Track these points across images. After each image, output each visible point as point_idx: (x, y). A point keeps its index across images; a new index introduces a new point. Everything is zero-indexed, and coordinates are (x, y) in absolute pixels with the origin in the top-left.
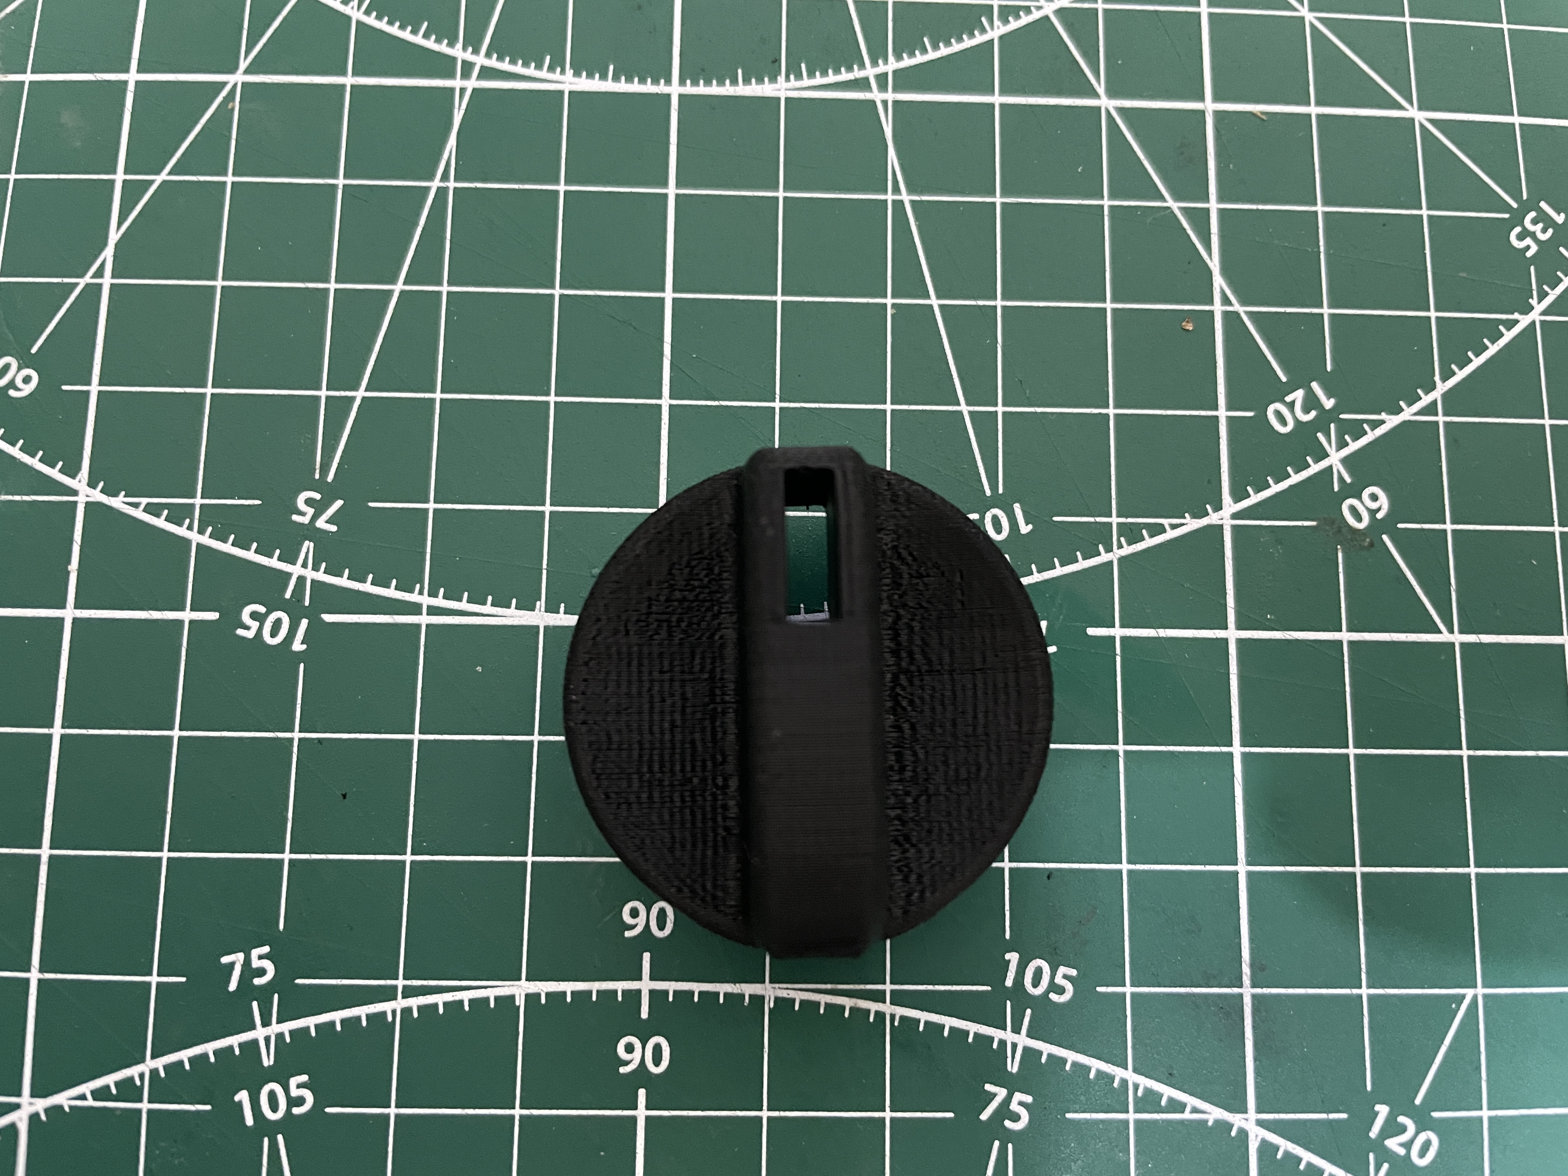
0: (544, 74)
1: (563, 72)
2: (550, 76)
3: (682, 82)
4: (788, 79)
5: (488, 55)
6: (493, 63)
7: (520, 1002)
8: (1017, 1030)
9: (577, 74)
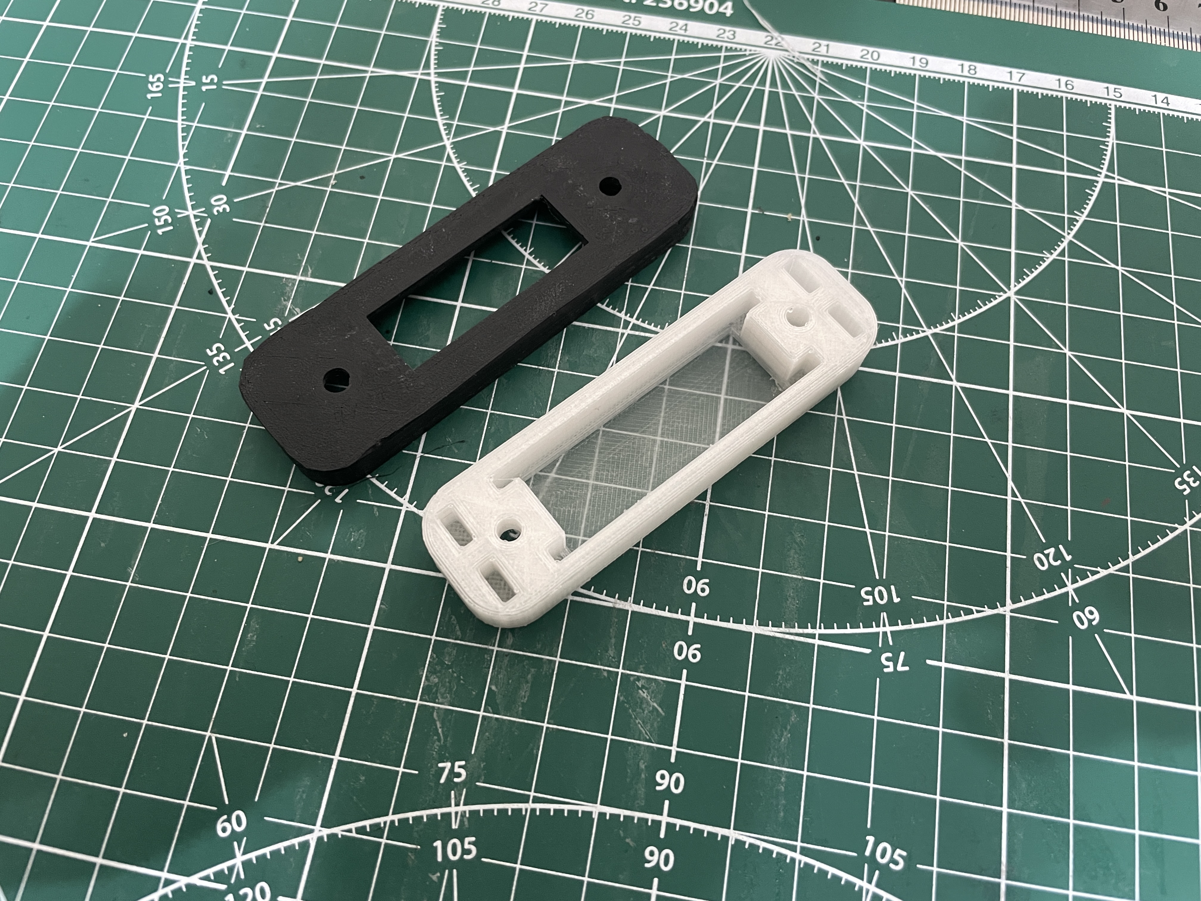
5: (637, 319)
6: (639, 323)
7: (595, 816)
8: (870, 881)
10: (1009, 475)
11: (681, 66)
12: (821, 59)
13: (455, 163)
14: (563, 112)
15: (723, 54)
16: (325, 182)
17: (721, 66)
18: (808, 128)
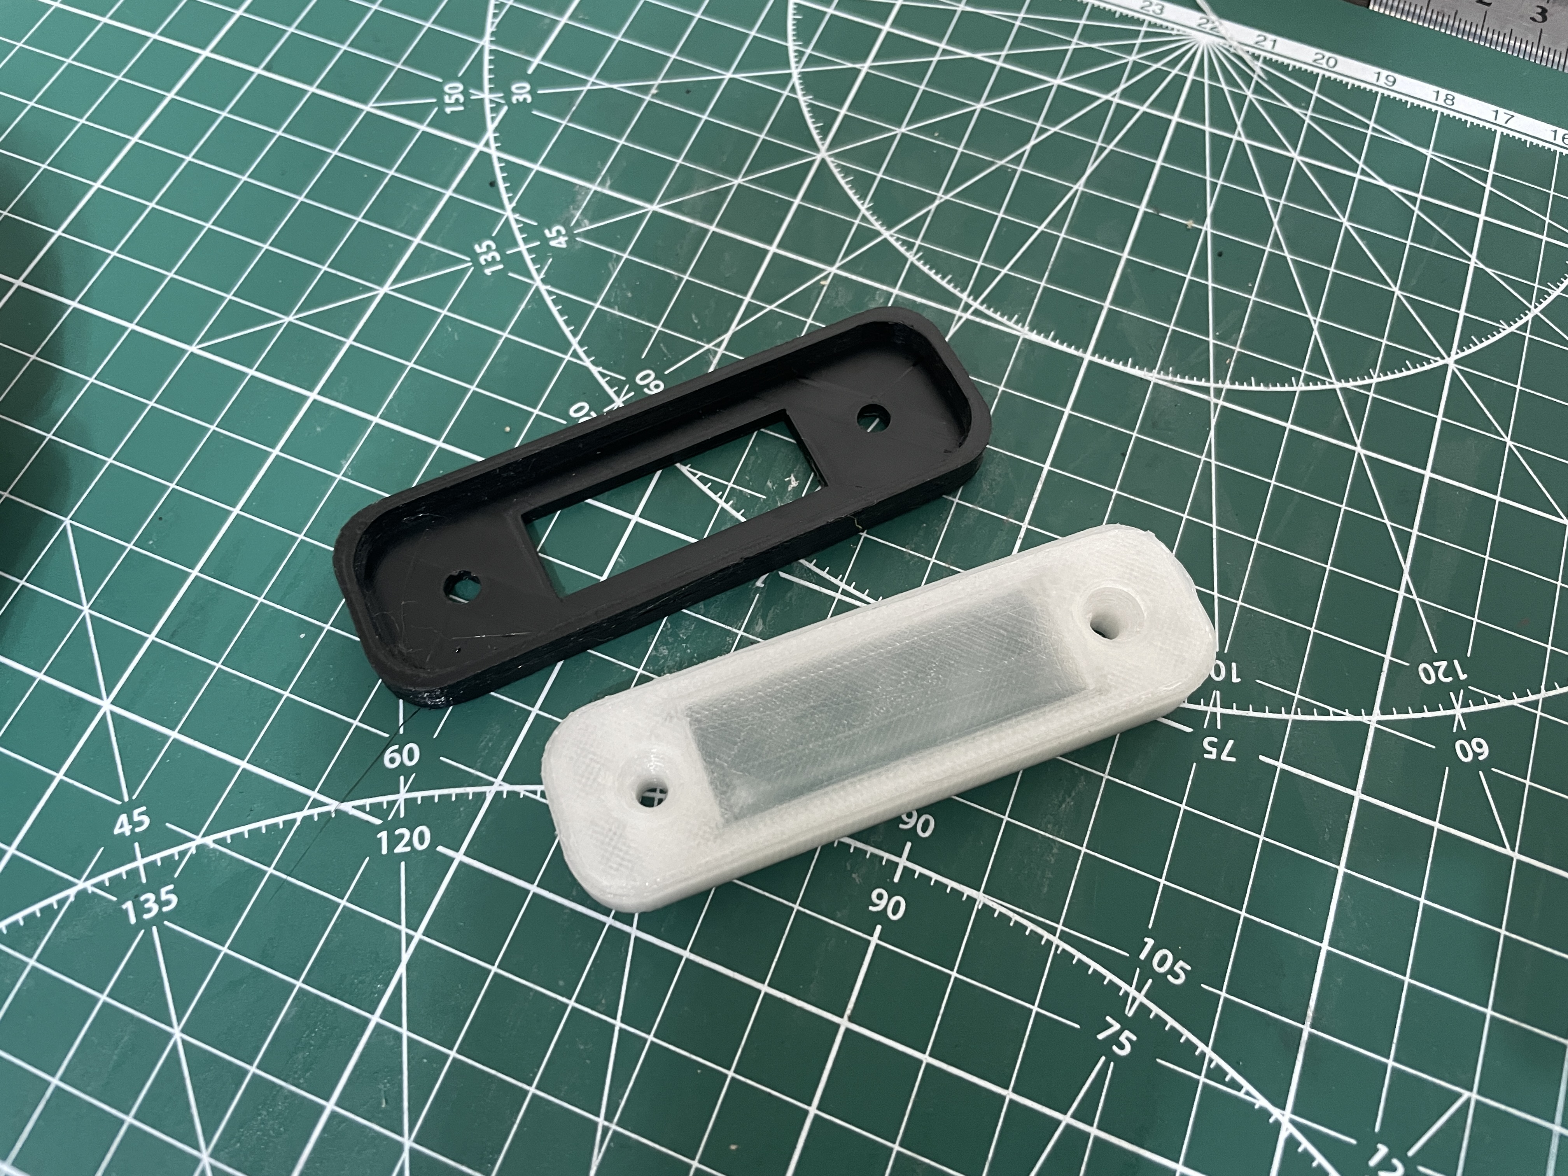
0: (1011, 324)
1: (1023, 326)
2: (1015, 326)
3: (1093, 354)
4: (1159, 373)
5: (982, 303)
6: (983, 308)
9: (1031, 330)
10: (1406, 567)
11: (1089, 34)
12: (1263, 54)
13: (800, 95)
14: (939, 61)
15: (1144, 29)
16: (645, 89)
17: (1139, 41)
18: (1232, 128)
